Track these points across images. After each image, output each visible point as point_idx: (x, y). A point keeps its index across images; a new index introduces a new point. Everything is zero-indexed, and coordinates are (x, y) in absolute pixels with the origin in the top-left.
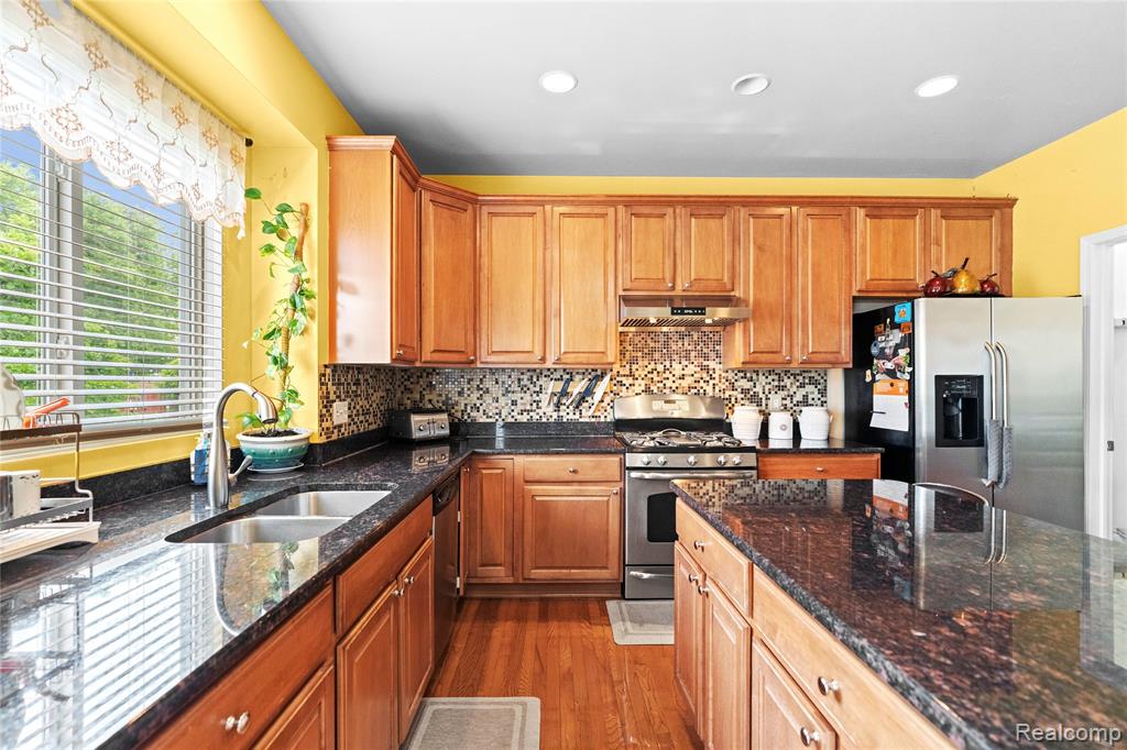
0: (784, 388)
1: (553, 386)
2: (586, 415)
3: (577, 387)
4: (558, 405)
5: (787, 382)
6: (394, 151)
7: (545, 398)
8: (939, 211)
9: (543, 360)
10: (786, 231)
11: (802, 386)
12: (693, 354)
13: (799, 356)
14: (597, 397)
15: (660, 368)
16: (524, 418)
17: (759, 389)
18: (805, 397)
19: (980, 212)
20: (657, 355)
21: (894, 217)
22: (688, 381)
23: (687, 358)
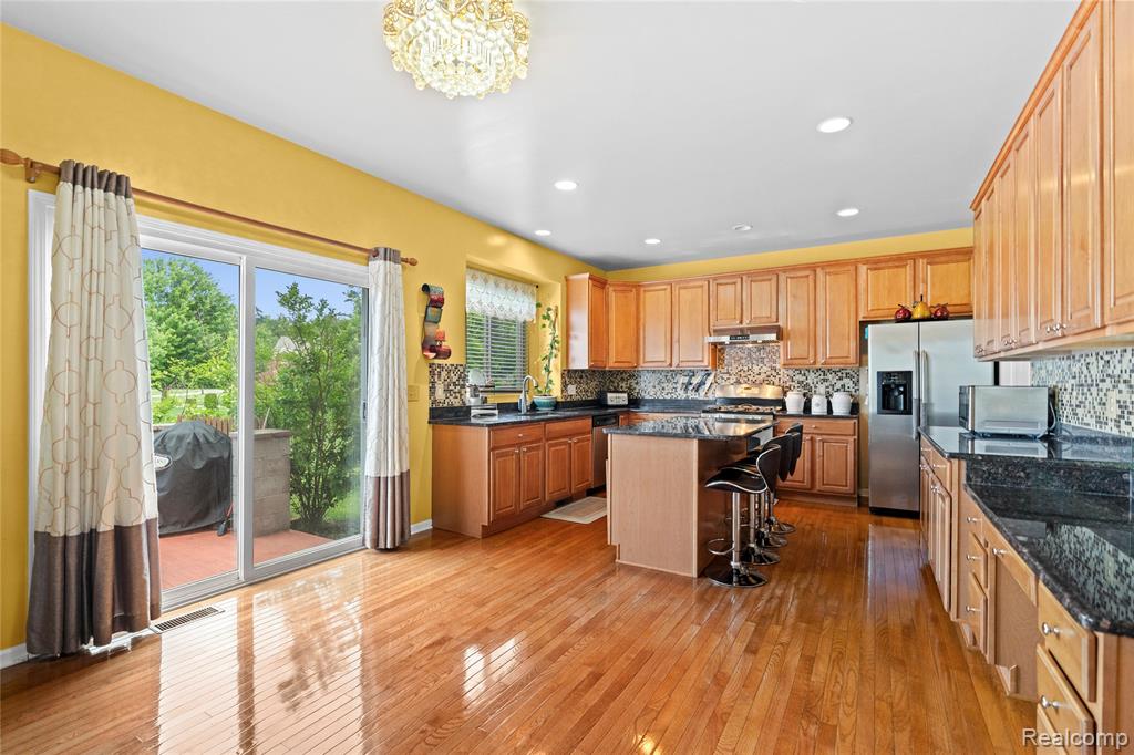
0: (826, 380)
1: (683, 380)
2: (701, 395)
3: (695, 381)
4: (686, 389)
5: (830, 377)
6: (590, 278)
7: (679, 386)
8: (925, 261)
9: (671, 365)
10: (811, 284)
11: (841, 379)
12: (766, 360)
13: (821, 360)
14: (707, 385)
15: (746, 369)
16: (669, 397)
17: (809, 381)
18: (843, 386)
19: (960, 257)
20: (743, 361)
21: (890, 267)
22: (763, 376)
23: (762, 362)
